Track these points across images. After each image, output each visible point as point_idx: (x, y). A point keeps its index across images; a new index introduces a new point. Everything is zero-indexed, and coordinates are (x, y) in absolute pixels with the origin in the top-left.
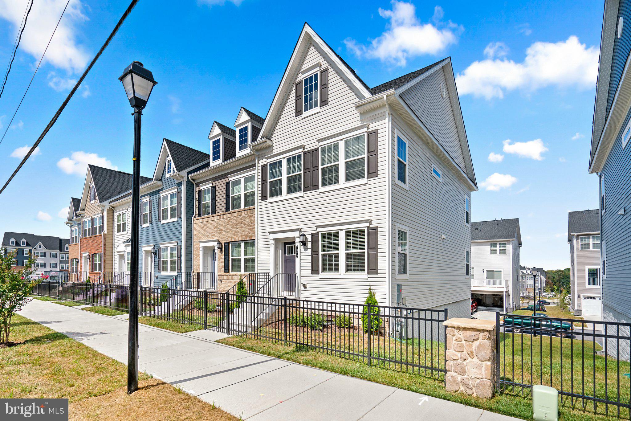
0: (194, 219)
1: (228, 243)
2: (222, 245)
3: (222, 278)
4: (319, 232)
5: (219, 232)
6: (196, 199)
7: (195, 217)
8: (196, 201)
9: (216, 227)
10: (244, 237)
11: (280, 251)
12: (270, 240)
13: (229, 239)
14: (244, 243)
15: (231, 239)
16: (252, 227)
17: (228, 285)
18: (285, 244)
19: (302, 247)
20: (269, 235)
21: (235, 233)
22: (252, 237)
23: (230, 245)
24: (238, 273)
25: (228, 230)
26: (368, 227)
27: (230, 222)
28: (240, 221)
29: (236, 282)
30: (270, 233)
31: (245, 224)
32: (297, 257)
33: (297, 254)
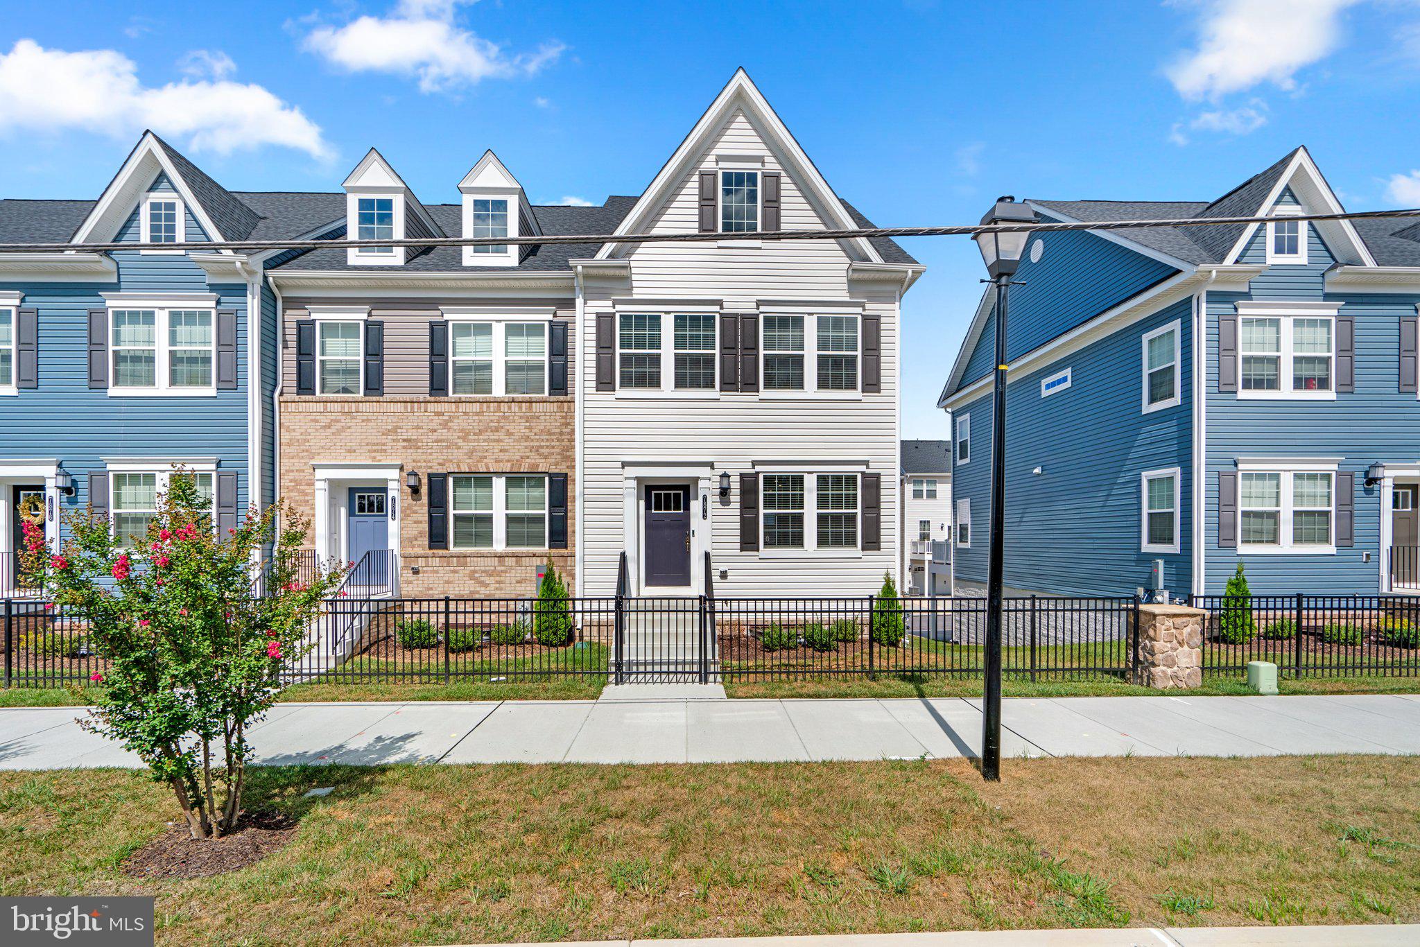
0: (282, 399)
1: (445, 476)
2: (420, 480)
3: (421, 563)
4: (758, 473)
5: (405, 444)
6: (285, 341)
7: (281, 394)
8: (285, 347)
9: (389, 430)
10: (509, 464)
11: (642, 503)
12: (626, 478)
13: (447, 465)
14: (504, 479)
15: (459, 467)
16: (538, 444)
17: (446, 579)
18: (649, 489)
19: (717, 498)
20: (623, 467)
21: (471, 453)
22: (538, 466)
23: (451, 480)
24: (484, 550)
25: (445, 444)
26: (863, 473)
27: (450, 424)
28: (492, 424)
29: (475, 572)
30: (624, 465)
31: (509, 434)
32: (705, 517)
33: (705, 511)
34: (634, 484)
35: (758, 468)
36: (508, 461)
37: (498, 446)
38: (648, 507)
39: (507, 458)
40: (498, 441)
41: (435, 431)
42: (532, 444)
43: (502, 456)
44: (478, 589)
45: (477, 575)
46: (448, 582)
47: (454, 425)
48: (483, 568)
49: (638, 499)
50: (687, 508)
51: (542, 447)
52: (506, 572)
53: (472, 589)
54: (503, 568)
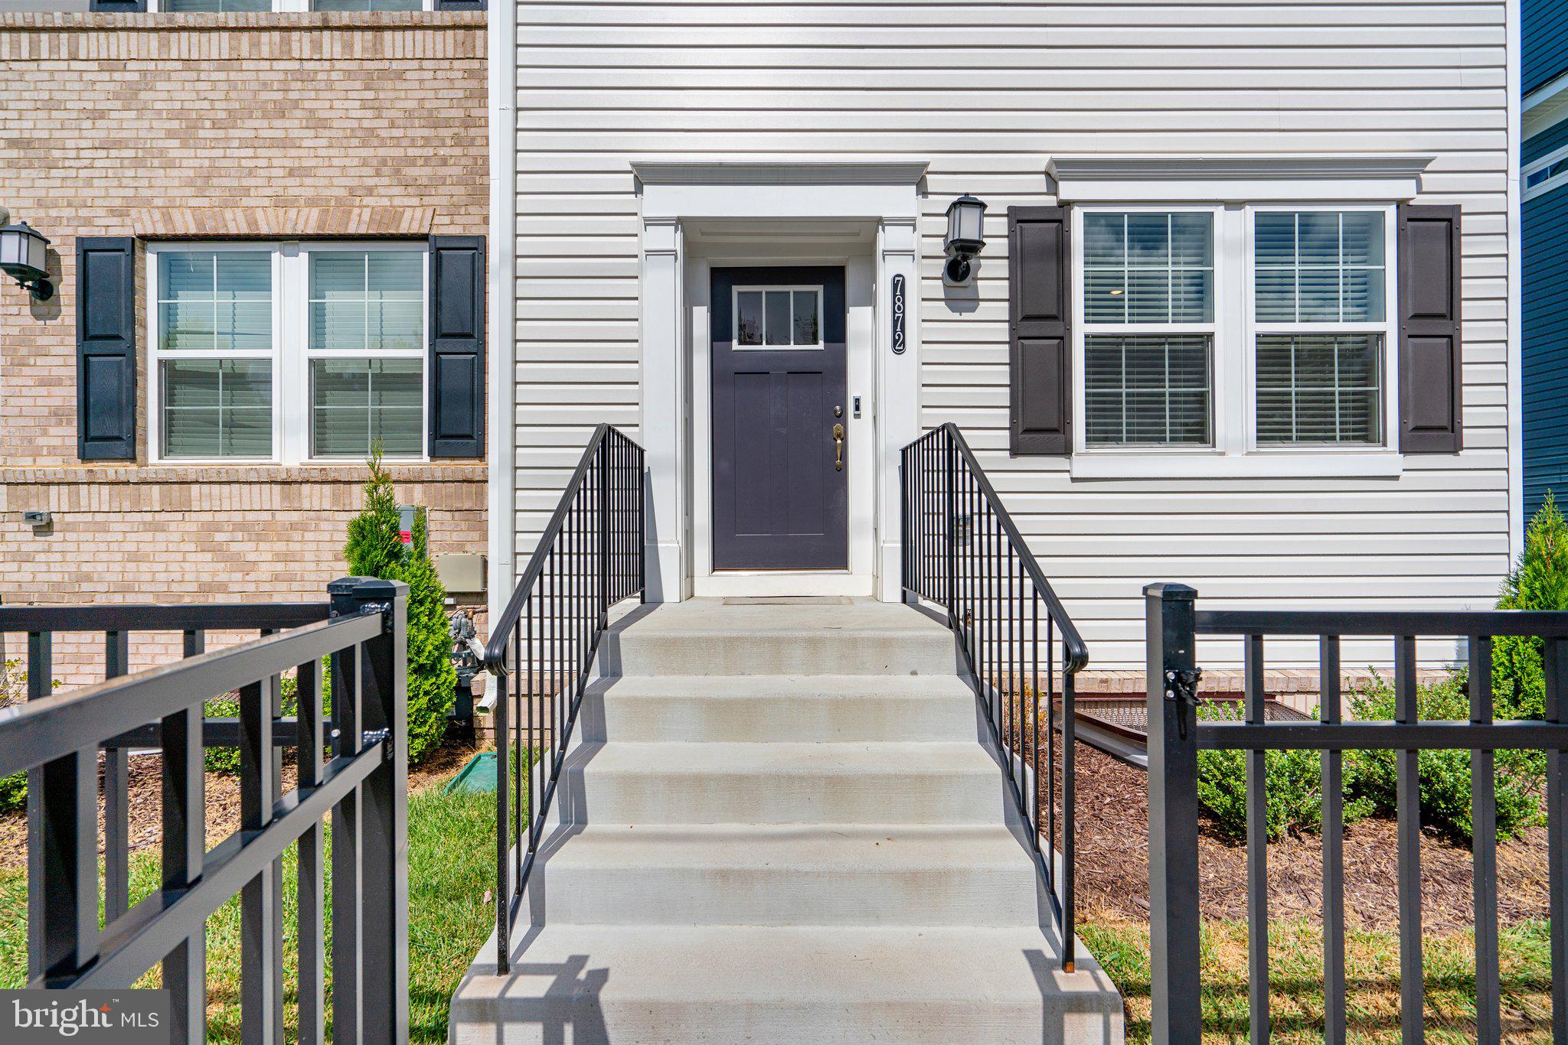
1: (129, 246)
3: (53, 501)
4: (1066, 205)
10: (315, 213)
11: (702, 316)
12: (650, 222)
13: (133, 212)
14: (304, 257)
15: (168, 218)
16: (399, 152)
17: (131, 547)
18: (723, 278)
19: (937, 289)
20: (638, 190)
21: (204, 179)
22: (398, 217)
23: (150, 262)
24: (243, 463)
25: (131, 153)
26: (1401, 204)
27: (143, 95)
28: (264, 96)
29: (215, 527)
30: (647, 175)
31: (318, 124)
32: (899, 344)
33: (899, 324)
34: (671, 239)
35: (1069, 190)
36: (311, 202)
37: (281, 160)
38: (720, 332)
39: (310, 192)
40: (284, 143)
41: (99, 115)
42: (381, 152)
43: (295, 188)
44: (223, 577)
45: (219, 537)
46: (135, 557)
47: (157, 97)
48: (237, 517)
49: (689, 302)
50: (837, 332)
51: (412, 162)
52: (303, 527)
53: (206, 578)
54: (295, 516)
